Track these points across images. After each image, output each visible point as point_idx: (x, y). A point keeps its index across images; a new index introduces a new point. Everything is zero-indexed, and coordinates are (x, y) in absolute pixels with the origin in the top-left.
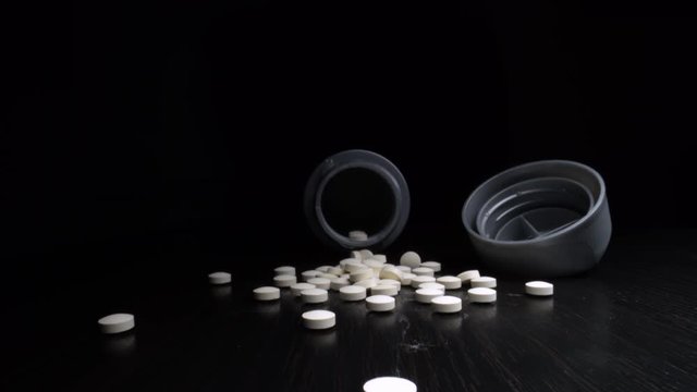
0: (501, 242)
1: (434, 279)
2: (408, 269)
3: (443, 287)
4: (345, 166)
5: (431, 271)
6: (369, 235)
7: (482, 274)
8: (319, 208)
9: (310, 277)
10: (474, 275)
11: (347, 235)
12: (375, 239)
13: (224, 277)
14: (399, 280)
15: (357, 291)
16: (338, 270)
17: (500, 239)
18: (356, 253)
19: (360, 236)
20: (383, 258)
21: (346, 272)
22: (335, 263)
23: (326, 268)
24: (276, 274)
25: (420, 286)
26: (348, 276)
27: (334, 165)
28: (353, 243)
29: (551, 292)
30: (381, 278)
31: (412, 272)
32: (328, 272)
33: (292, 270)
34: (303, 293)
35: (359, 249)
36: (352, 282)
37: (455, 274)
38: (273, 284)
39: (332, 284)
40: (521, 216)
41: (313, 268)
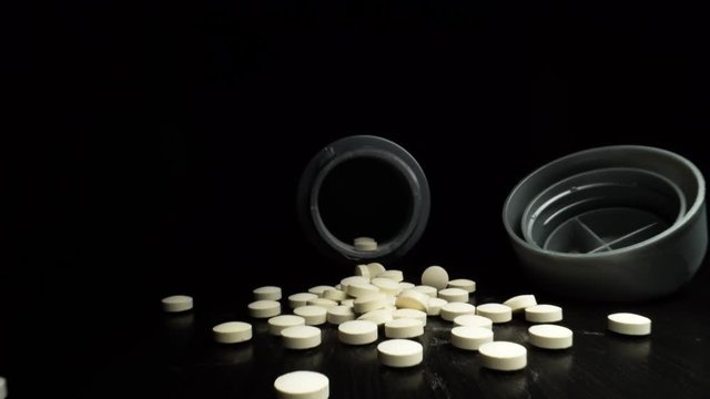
0: (552, 253)
1: (472, 308)
2: (434, 290)
3: (489, 322)
4: (349, 155)
5: (465, 294)
6: (379, 242)
7: (540, 301)
8: (315, 208)
9: (299, 304)
10: (527, 302)
11: (351, 243)
12: (387, 248)
13: (182, 302)
14: (425, 311)
15: (363, 330)
16: (336, 292)
17: (548, 249)
18: (363, 268)
19: (369, 245)
20: (399, 275)
21: (349, 297)
22: (334, 282)
23: (321, 289)
24: (255, 298)
25: (456, 320)
26: (350, 303)
27: (335, 154)
28: (360, 254)
29: (647, 331)
30: (398, 308)
31: (439, 296)
32: (323, 296)
33: (276, 292)
34: (285, 333)
35: (367, 261)
36: (357, 313)
37: (501, 300)
38: (245, 315)
39: (329, 315)
40: (576, 218)
41: (305, 290)
